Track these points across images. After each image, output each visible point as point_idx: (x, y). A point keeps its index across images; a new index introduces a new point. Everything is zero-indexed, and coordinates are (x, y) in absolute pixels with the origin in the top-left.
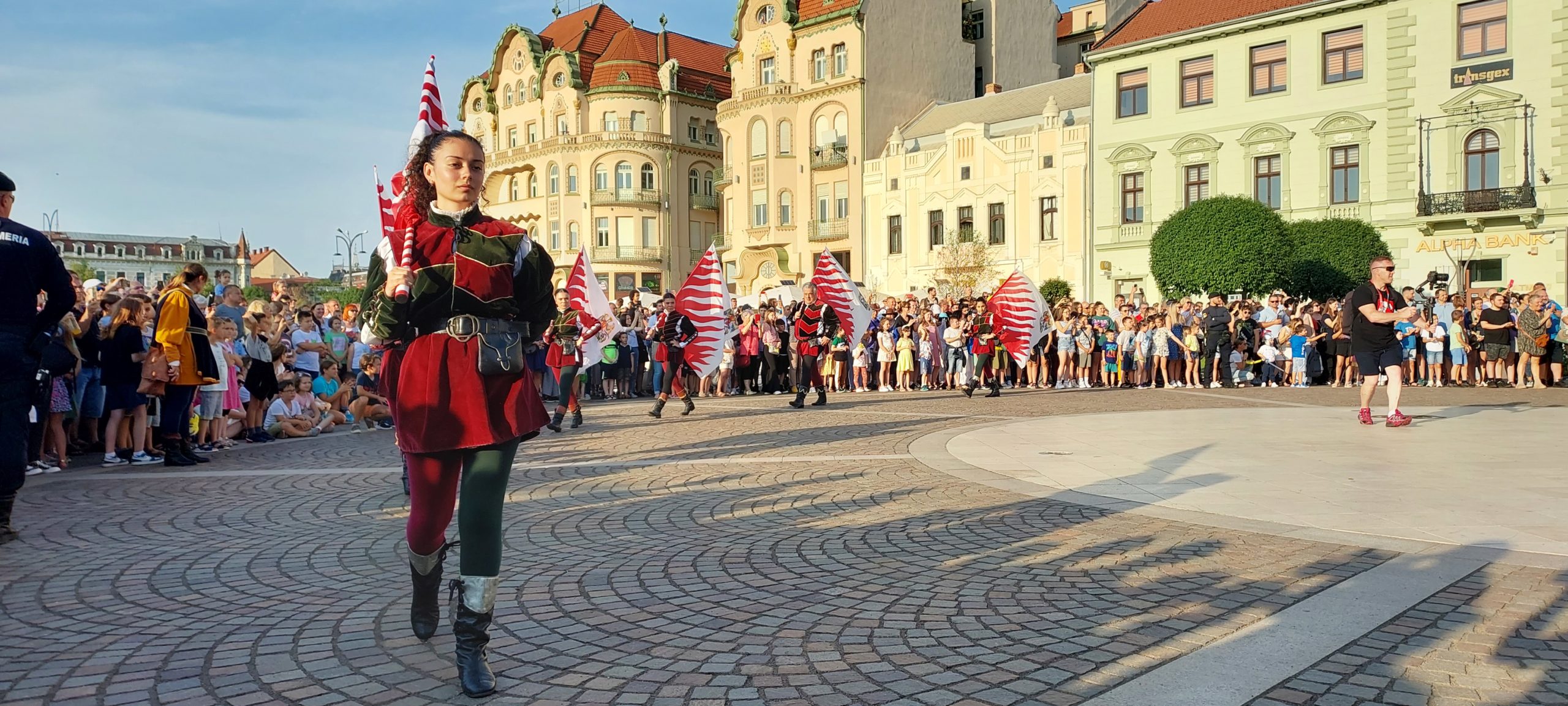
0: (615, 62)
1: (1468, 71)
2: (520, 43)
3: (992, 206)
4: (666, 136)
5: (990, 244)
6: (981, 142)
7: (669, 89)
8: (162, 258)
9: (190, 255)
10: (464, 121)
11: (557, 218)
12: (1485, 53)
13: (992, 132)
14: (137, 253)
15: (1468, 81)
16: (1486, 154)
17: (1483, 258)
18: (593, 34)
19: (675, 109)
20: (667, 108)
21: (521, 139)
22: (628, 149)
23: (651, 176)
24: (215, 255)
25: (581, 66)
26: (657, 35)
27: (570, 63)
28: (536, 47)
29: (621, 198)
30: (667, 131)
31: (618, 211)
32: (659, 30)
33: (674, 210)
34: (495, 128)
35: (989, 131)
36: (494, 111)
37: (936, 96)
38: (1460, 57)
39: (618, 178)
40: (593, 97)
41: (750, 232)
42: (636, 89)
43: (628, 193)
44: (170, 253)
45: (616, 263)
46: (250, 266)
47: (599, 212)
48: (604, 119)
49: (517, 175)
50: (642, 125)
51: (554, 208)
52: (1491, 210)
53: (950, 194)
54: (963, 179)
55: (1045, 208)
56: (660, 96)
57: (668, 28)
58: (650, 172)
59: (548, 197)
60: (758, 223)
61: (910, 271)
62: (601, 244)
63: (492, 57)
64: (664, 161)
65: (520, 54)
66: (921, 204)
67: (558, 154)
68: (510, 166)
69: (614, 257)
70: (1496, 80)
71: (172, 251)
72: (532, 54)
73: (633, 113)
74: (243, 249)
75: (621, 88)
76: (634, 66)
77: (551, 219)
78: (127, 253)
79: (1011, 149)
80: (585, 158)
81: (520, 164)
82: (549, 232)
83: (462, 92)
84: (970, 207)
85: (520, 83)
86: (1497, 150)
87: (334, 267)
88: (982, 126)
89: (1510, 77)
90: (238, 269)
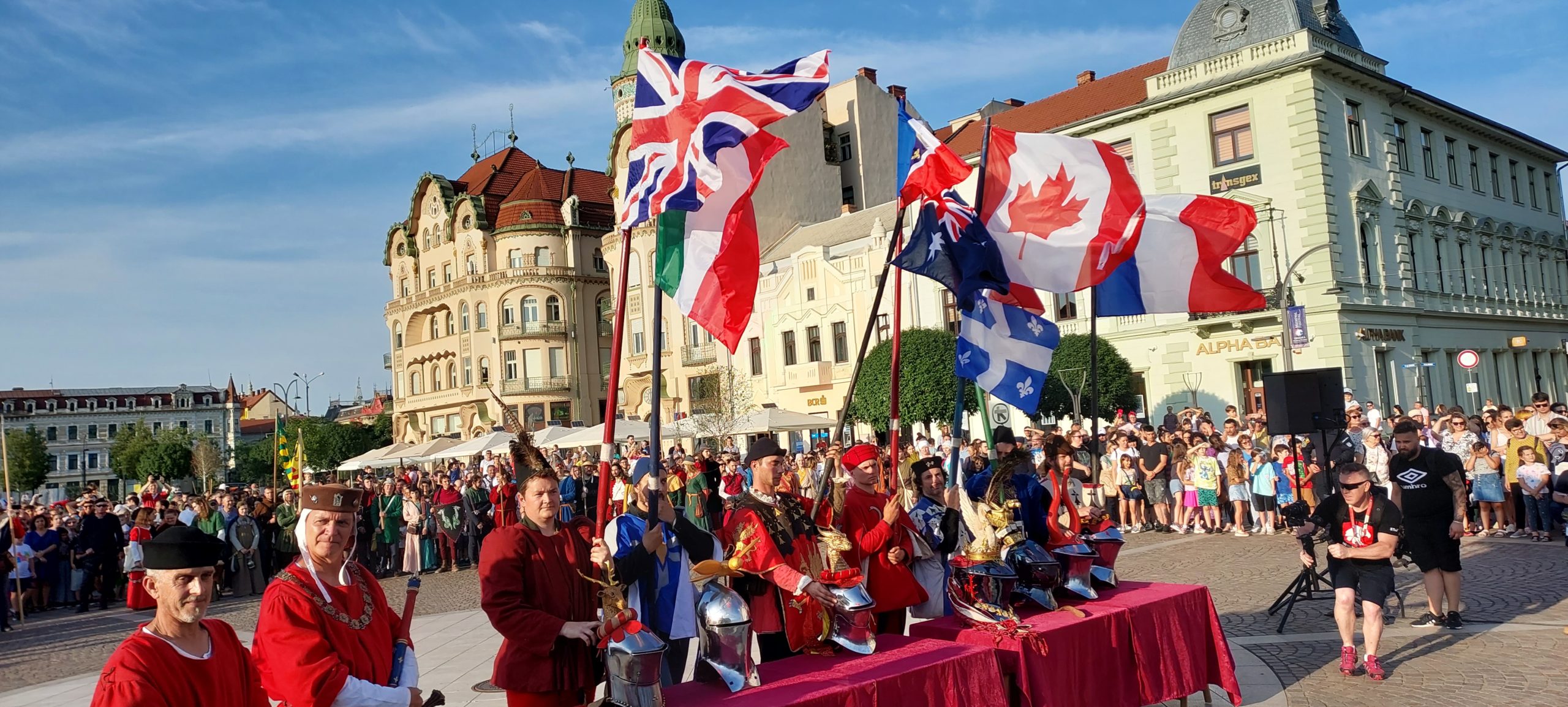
0: (518, 202)
1: (1223, 178)
2: (434, 190)
3: (835, 325)
4: (570, 269)
5: (837, 361)
6: (822, 265)
7: (570, 224)
8: (152, 408)
9: (180, 403)
10: (390, 265)
11: (468, 354)
12: (1236, 159)
13: (831, 254)
14: (127, 404)
15: (1224, 188)
16: (1250, 256)
17: (1256, 358)
18: (500, 178)
19: (578, 243)
20: (570, 242)
21: (439, 279)
22: (532, 283)
23: (557, 307)
24: (205, 402)
25: (486, 208)
26: (565, 172)
27: (475, 206)
28: (448, 193)
29: (528, 331)
30: (571, 264)
31: (525, 344)
32: (566, 167)
33: (581, 339)
34: (417, 270)
35: (828, 253)
36: (414, 254)
37: (801, 218)
38: (1216, 163)
39: (523, 311)
40: (499, 237)
41: (632, 359)
42: (538, 226)
43: (535, 326)
44: (160, 402)
45: (524, 394)
46: (239, 410)
47: (508, 346)
48: (510, 256)
49: (436, 314)
50: (546, 260)
51: (465, 345)
52: (1257, 311)
53: (798, 315)
54: (809, 300)
55: (881, 325)
56: (562, 232)
57: (575, 165)
58: (556, 304)
59: (460, 334)
60: (638, 351)
61: (771, 391)
62: (511, 377)
63: (410, 204)
64: (569, 293)
65: (435, 199)
66: (775, 325)
67: (467, 292)
68: (428, 306)
69: (522, 389)
70: (1248, 185)
71: (162, 400)
72: (444, 199)
73: (537, 249)
74: (231, 393)
75: (523, 227)
76: (536, 204)
77: (463, 356)
78: (118, 406)
79: (847, 270)
80: (492, 295)
81: (436, 304)
82: (462, 367)
83: (386, 238)
84: (816, 327)
85: (436, 226)
86: (1255, 252)
87: (331, 402)
88: (820, 249)
89: (1259, 182)
90: (227, 413)
